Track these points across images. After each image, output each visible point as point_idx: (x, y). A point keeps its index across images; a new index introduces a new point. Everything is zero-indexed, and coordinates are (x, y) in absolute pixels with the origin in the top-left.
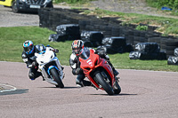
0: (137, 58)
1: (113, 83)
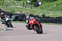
1: (40, 30)
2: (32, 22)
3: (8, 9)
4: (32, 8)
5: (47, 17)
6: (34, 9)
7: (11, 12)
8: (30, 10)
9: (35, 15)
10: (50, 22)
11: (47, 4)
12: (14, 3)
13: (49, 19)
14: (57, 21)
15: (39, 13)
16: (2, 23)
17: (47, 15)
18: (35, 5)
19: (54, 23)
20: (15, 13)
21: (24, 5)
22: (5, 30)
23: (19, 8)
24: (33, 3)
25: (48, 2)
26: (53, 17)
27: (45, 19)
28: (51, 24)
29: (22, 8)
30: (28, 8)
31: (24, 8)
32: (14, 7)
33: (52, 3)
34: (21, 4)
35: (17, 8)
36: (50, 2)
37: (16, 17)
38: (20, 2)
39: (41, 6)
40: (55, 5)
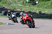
0: (3, 15)
1: (32, 25)
2: (25, 18)
3: (10, 7)
4: (30, 6)
5: (43, 14)
6: (32, 7)
7: (13, 10)
8: (29, 8)
9: (33, 12)
10: (46, 18)
11: (43, 3)
12: (15, 2)
13: (45, 15)
14: (51, 17)
15: (36, 10)
16: (9, 19)
17: (43, 12)
18: (33, 4)
19: (49, 18)
20: (16, 10)
21: (24, 4)
22: (8, 24)
23: (19, 6)
24: (31, 2)
25: (44, 1)
26: (48, 14)
27: (41, 15)
28: (46, 19)
29: (22, 6)
30: (27, 6)
31: (24, 6)
32: (15, 5)
33: (47, 2)
34: (21, 3)
35: (18, 6)
36: (45, 1)
37: (17, 13)
38: (20, 1)
39: (38, 4)
40: (50, 4)
